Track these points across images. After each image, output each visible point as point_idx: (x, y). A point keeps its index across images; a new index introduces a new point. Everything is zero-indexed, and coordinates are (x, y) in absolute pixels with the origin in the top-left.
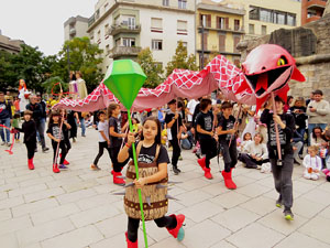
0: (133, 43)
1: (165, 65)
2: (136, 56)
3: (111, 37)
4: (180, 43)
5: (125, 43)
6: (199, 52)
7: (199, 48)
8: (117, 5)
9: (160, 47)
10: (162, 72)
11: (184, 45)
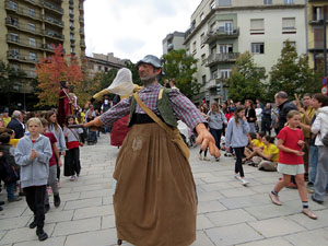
0: (230, 49)
1: (268, 70)
2: (234, 62)
3: (207, 45)
4: (287, 43)
5: (221, 50)
6: (311, 51)
7: (312, 46)
8: (213, 11)
9: (262, 51)
10: (265, 78)
11: (292, 45)
